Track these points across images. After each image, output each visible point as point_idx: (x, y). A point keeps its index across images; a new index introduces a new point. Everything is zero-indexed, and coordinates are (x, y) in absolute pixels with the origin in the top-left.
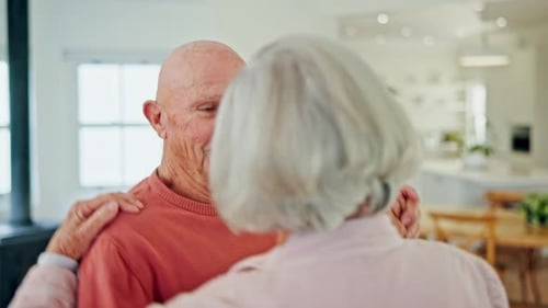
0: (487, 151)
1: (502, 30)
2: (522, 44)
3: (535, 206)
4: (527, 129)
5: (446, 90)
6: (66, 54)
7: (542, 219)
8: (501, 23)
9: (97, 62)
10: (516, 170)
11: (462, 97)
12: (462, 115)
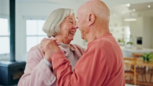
0: (131, 44)
1: (134, 12)
2: (139, 16)
3: (146, 56)
4: (141, 38)
5: (119, 28)
6: (23, 17)
7: (148, 60)
8: (134, 10)
9: (31, 19)
10: (138, 49)
11: (123, 30)
12: (123, 35)
